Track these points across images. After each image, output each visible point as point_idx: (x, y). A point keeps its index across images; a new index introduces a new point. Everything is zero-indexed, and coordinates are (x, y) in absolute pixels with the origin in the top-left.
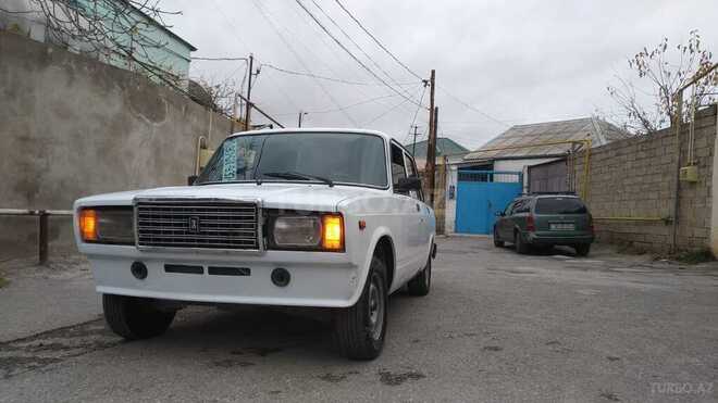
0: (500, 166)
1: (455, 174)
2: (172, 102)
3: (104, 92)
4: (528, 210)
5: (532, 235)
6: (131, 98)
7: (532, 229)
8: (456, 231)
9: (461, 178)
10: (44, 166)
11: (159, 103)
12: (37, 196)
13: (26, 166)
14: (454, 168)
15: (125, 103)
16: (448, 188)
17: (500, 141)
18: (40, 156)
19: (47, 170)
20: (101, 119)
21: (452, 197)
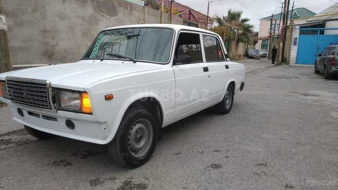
0: (329, 25)
1: (298, 31)
2: (121, 6)
3: (82, 4)
4: (333, 54)
5: (334, 69)
6: (97, 6)
7: (334, 65)
8: (296, 63)
9: (302, 33)
10: (55, 43)
11: (114, 7)
12: (53, 57)
13: (46, 44)
14: (298, 27)
15: (95, 9)
16: (293, 39)
17: (331, 9)
18: (53, 38)
19: (57, 45)
20: (83, 18)
21: (295, 44)
